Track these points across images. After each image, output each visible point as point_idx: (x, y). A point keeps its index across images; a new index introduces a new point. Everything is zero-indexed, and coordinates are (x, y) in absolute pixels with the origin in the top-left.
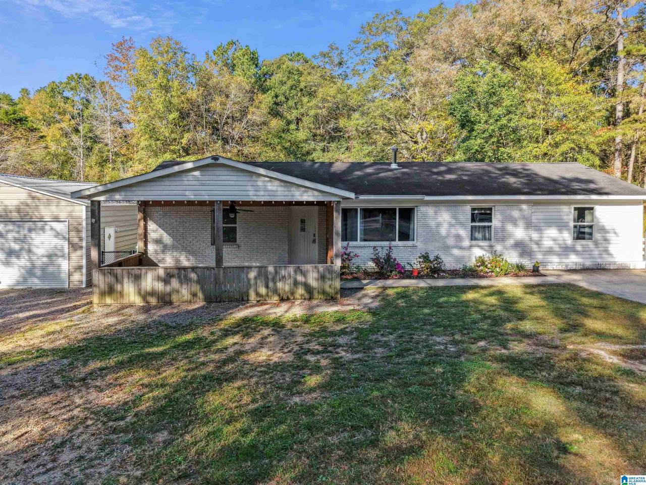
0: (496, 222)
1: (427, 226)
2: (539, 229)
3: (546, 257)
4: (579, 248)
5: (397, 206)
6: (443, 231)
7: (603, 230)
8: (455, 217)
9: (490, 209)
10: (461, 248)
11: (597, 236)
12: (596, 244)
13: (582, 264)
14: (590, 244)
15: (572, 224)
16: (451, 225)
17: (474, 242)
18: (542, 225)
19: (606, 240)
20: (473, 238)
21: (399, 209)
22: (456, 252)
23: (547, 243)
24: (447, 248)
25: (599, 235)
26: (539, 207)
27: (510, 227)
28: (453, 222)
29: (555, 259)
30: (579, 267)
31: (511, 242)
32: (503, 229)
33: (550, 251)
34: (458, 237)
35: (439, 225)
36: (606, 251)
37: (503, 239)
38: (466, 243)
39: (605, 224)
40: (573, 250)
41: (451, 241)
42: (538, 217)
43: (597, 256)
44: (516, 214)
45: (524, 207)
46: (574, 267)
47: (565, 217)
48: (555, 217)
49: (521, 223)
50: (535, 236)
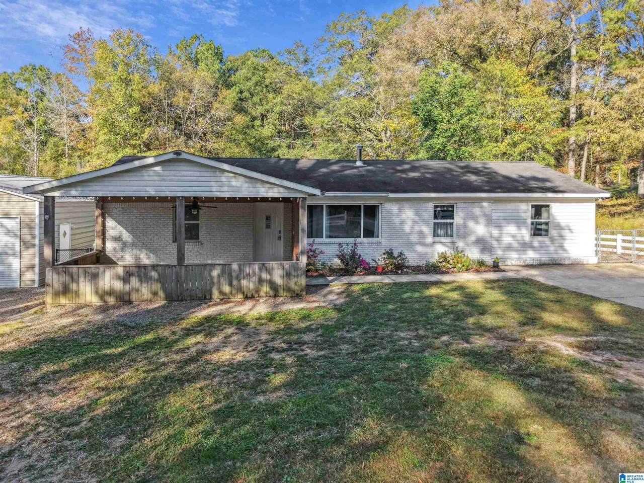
0: (458, 219)
1: (390, 222)
2: (499, 227)
3: (506, 253)
4: (536, 244)
5: (362, 203)
6: (407, 228)
7: (559, 227)
8: (417, 214)
9: (452, 206)
10: (424, 245)
11: (553, 232)
12: (552, 240)
13: (539, 259)
14: (546, 240)
15: (529, 221)
16: (415, 222)
17: (437, 239)
18: (502, 221)
19: (561, 236)
20: (435, 235)
21: (364, 206)
22: (419, 249)
23: (507, 240)
24: (411, 245)
25: (554, 231)
26: (499, 204)
27: (471, 224)
28: (417, 219)
29: (514, 255)
30: (536, 263)
31: (472, 238)
32: (465, 226)
33: (509, 248)
34: (421, 234)
35: (403, 222)
36: (562, 247)
37: (464, 236)
38: (430, 239)
39: (560, 221)
40: (531, 247)
41: (414, 238)
42: (499, 214)
43: (552, 252)
44: (477, 211)
45: (485, 204)
46: (531, 262)
47: (523, 215)
48: (514, 214)
49: (482, 220)
50: (495, 232)
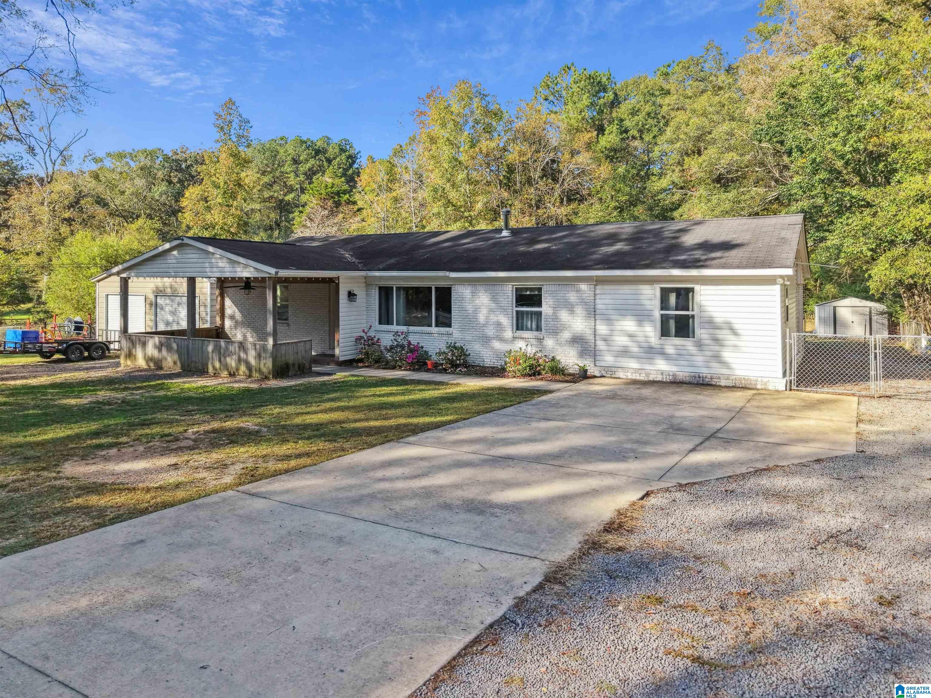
0: (546, 309)
1: (463, 309)
2: (608, 321)
3: (619, 359)
4: (670, 350)
5: (433, 285)
6: (482, 318)
7: (711, 324)
8: (494, 299)
9: (540, 289)
10: (501, 339)
11: (701, 333)
12: (699, 345)
13: (671, 374)
14: (687, 343)
15: (657, 313)
16: (491, 311)
17: (520, 333)
18: (611, 312)
19: (716, 340)
20: (519, 327)
21: (436, 288)
22: (497, 345)
23: (621, 340)
24: (486, 340)
25: (703, 331)
26: (606, 287)
27: (564, 315)
28: (493, 305)
29: (633, 364)
30: (668, 379)
31: (566, 335)
32: (556, 318)
33: (625, 352)
34: (499, 324)
35: (476, 310)
36: (717, 358)
37: (555, 332)
38: (508, 334)
39: (715, 315)
40: (662, 353)
41: (490, 331)
42: (606, 301)
43: (700, 364)
44: (572, 297)
45: (584, 287)
46: (659, 378)
47: (647, 302)
48: (631, 302)
49: (579, 310)
50: (602, 329)
